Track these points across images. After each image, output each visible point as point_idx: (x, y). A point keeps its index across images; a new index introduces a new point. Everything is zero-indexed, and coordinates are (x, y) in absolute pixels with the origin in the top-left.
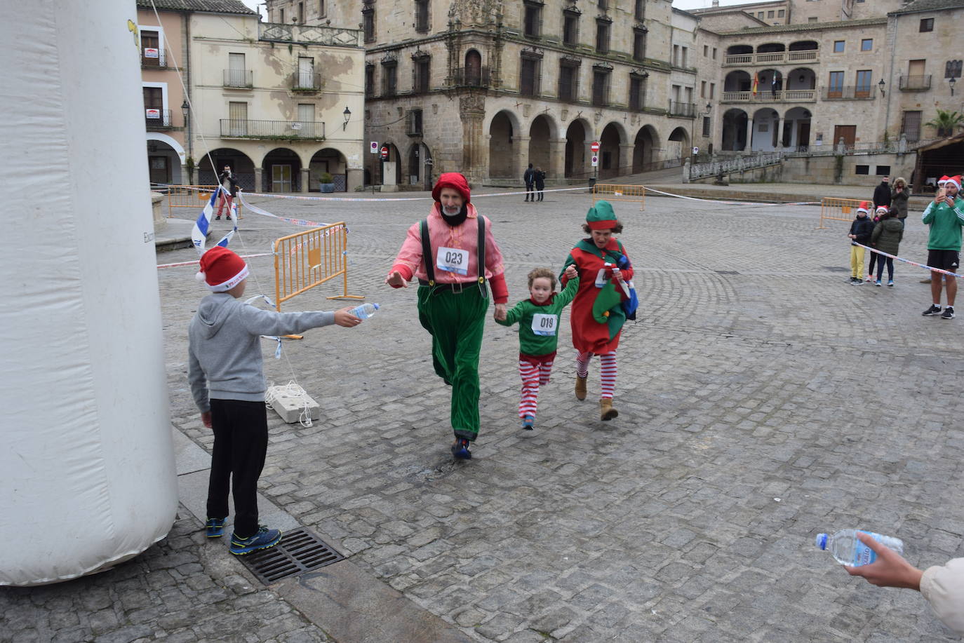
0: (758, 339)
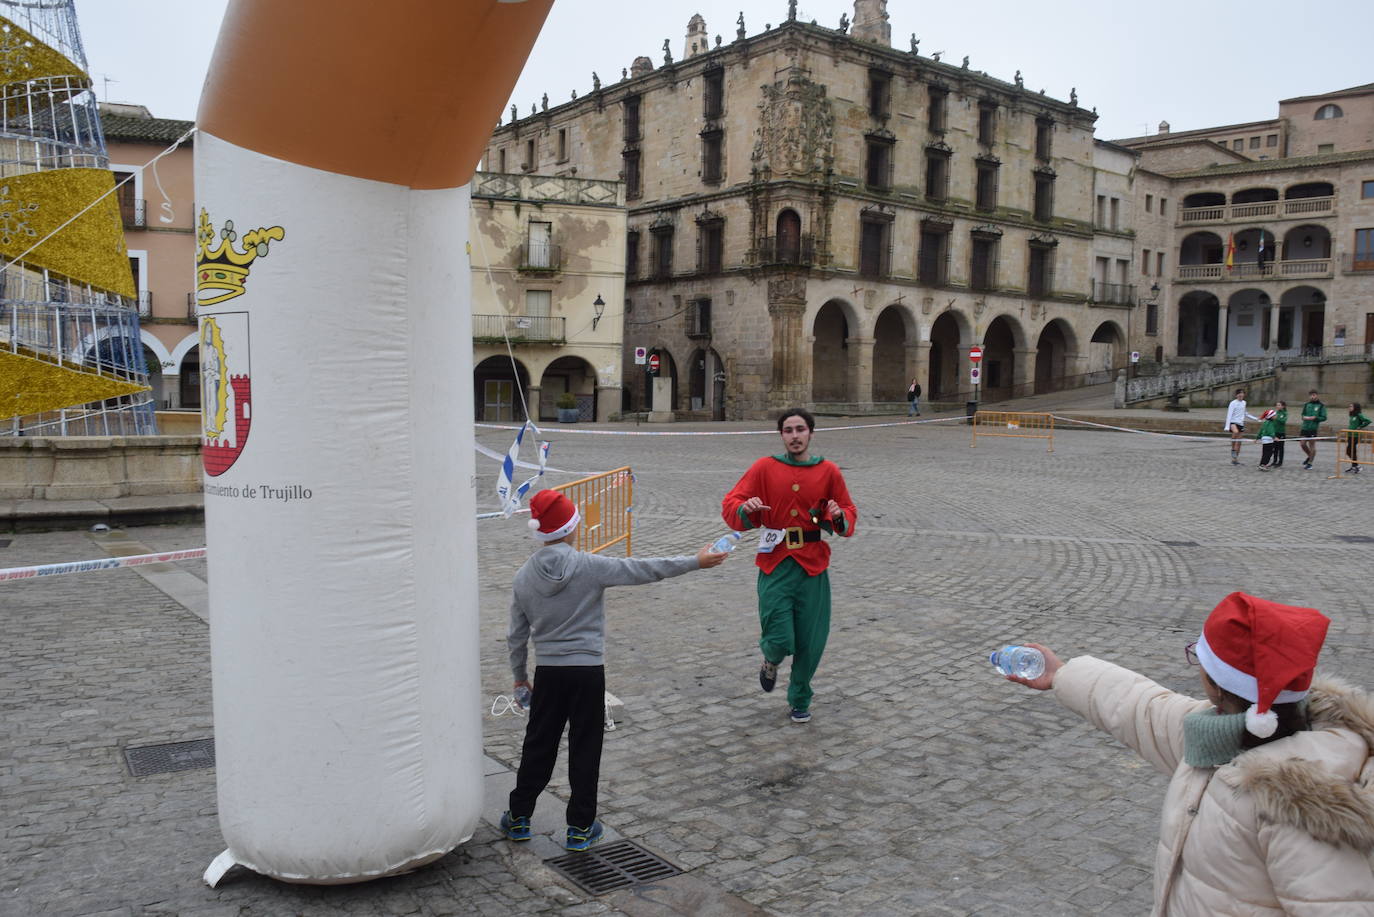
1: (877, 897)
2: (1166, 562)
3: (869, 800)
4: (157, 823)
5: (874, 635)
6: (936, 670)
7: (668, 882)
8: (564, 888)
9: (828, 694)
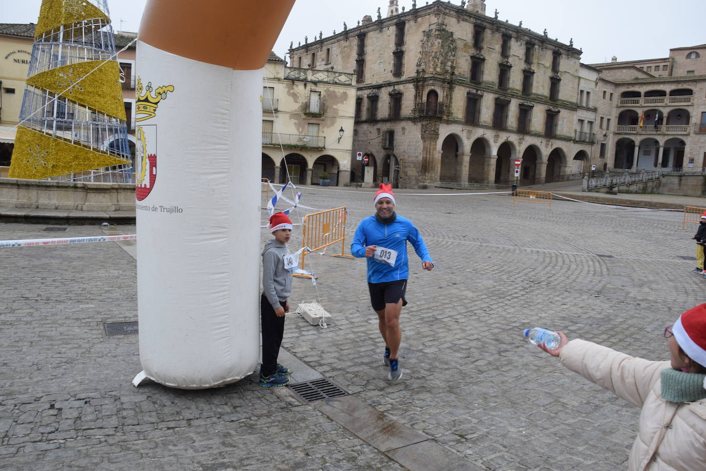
0: (618, 299)
1: (438, 411)
2: (597, 264)
3: (440, 367)
4: (115, 357)
5: (454, 291)
6: (481, 309)
7: (342, 398)
8: (294, 398)
9: (429, 317)
